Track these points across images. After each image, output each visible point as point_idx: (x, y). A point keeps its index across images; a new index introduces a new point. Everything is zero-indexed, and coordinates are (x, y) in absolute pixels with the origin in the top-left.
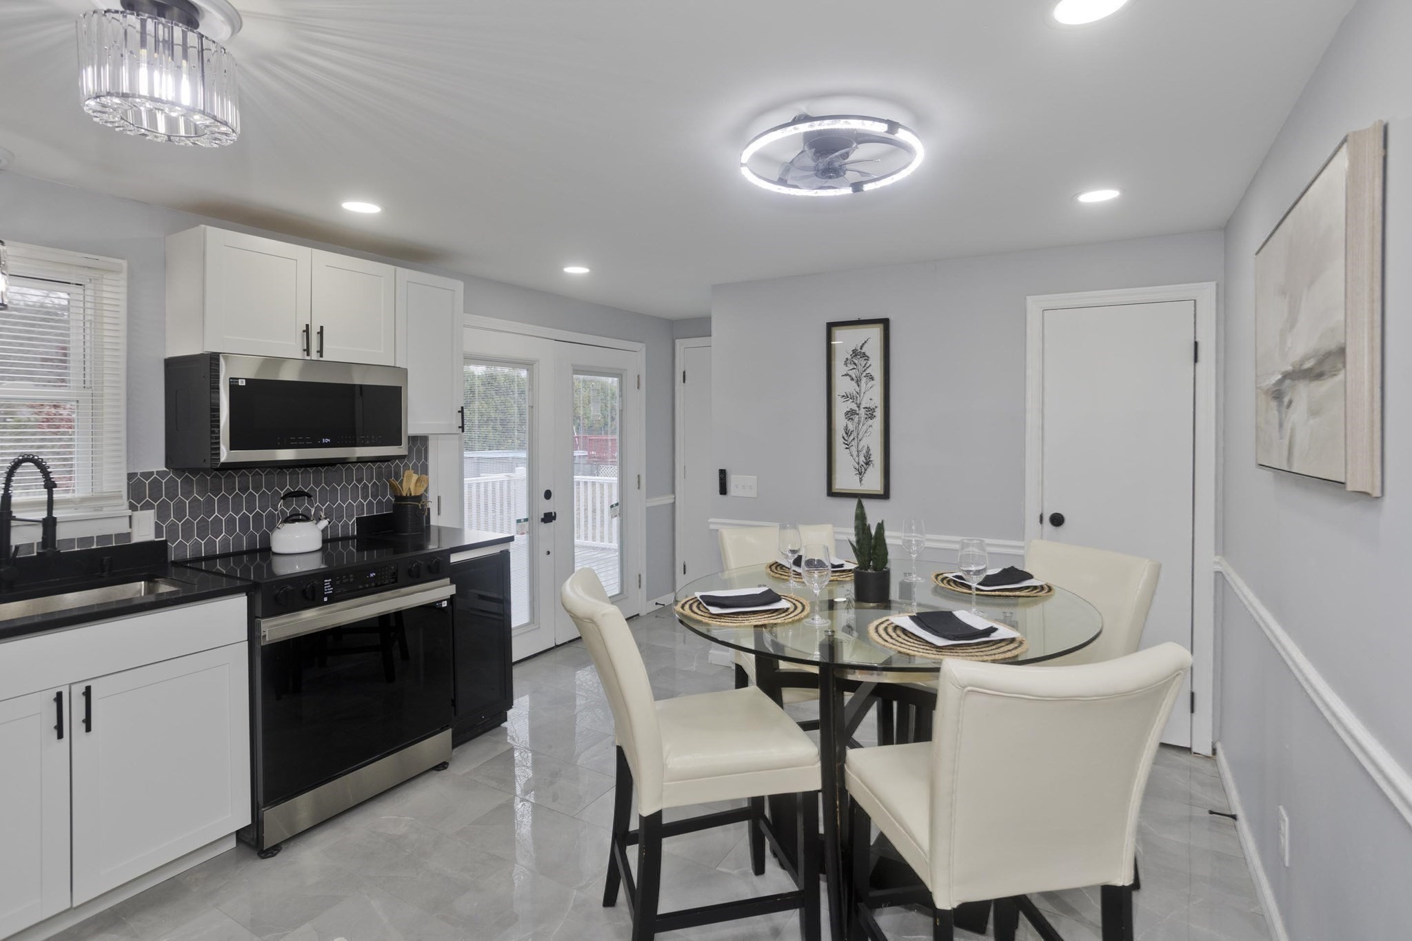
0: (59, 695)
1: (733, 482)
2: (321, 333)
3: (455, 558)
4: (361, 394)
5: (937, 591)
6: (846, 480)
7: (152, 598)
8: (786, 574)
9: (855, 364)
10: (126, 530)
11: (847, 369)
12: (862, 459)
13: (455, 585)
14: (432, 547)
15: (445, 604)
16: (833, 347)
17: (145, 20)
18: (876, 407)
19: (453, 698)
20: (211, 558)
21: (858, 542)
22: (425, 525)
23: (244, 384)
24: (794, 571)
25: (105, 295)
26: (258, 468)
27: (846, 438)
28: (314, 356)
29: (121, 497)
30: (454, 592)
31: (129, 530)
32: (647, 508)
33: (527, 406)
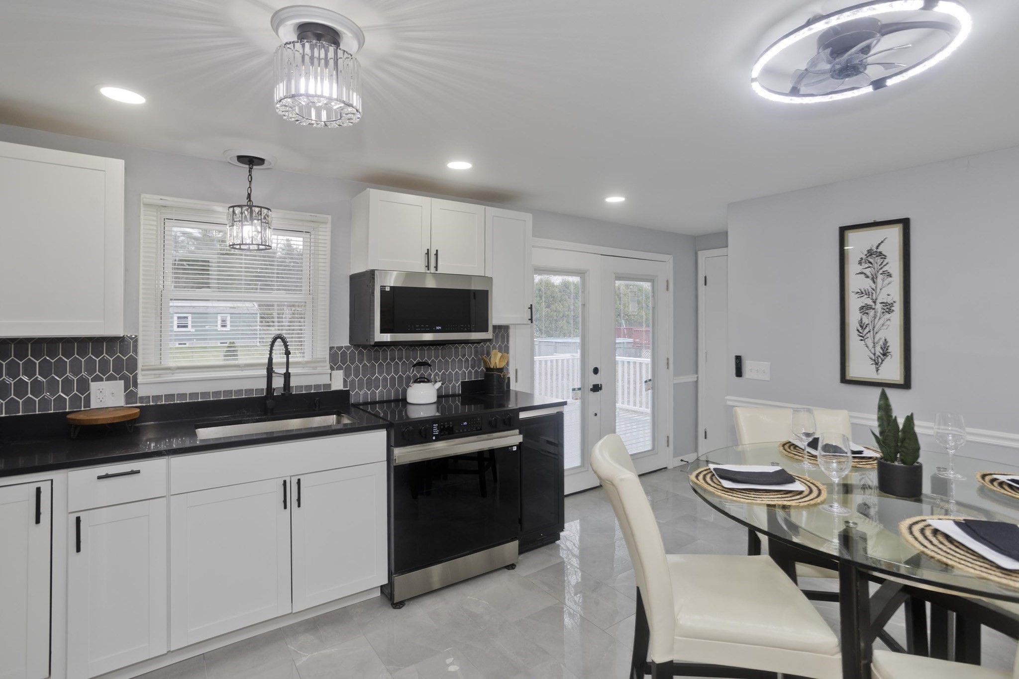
0: (285, 482)
1: (747, 366)
2: (436, 255)
3: (523, 415)
4: (475, 298)
5: (982, 490)
6: (859, 368)
7: (339, 427)
8: (800, 455)
9: (870, 263)
10: (328, 382)
11: (862, 267)
12: (879, 350)
13: (522, 436)
14: (512, 405)
15: (515, 449)
16: (846, 251)
17: (304, 44)
18: (895, 302)
19: (520, 517)
20: (374, 403)
21: (881, 433)
22: (505, 389)
23: (389, 290)
24: (808, 452)
25: (320, 237)
26: (401, 345)
27: (861, 331)
28: (432, 270)
29: (325, 361)
30: (521, 440)
31: (330, 383)
32: (674, 384)
33: (580, 304)
